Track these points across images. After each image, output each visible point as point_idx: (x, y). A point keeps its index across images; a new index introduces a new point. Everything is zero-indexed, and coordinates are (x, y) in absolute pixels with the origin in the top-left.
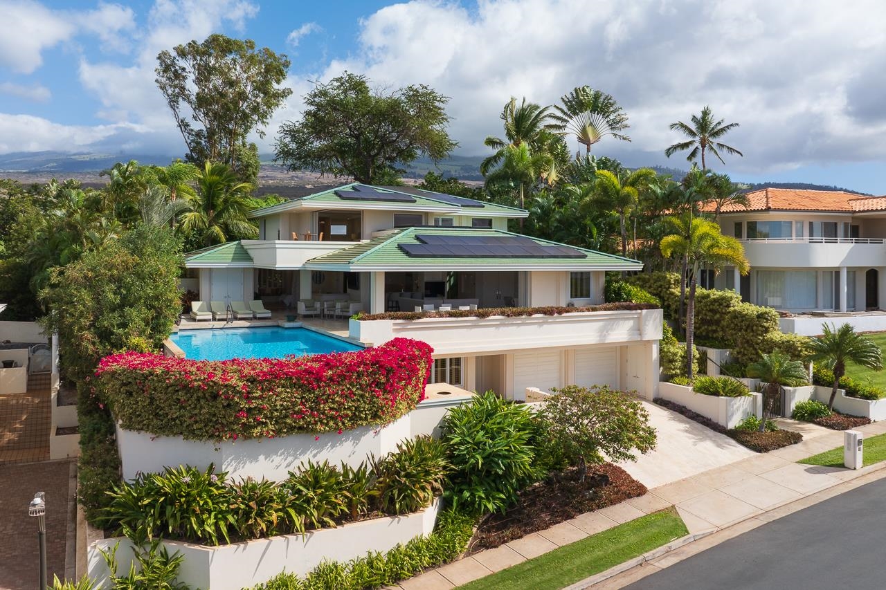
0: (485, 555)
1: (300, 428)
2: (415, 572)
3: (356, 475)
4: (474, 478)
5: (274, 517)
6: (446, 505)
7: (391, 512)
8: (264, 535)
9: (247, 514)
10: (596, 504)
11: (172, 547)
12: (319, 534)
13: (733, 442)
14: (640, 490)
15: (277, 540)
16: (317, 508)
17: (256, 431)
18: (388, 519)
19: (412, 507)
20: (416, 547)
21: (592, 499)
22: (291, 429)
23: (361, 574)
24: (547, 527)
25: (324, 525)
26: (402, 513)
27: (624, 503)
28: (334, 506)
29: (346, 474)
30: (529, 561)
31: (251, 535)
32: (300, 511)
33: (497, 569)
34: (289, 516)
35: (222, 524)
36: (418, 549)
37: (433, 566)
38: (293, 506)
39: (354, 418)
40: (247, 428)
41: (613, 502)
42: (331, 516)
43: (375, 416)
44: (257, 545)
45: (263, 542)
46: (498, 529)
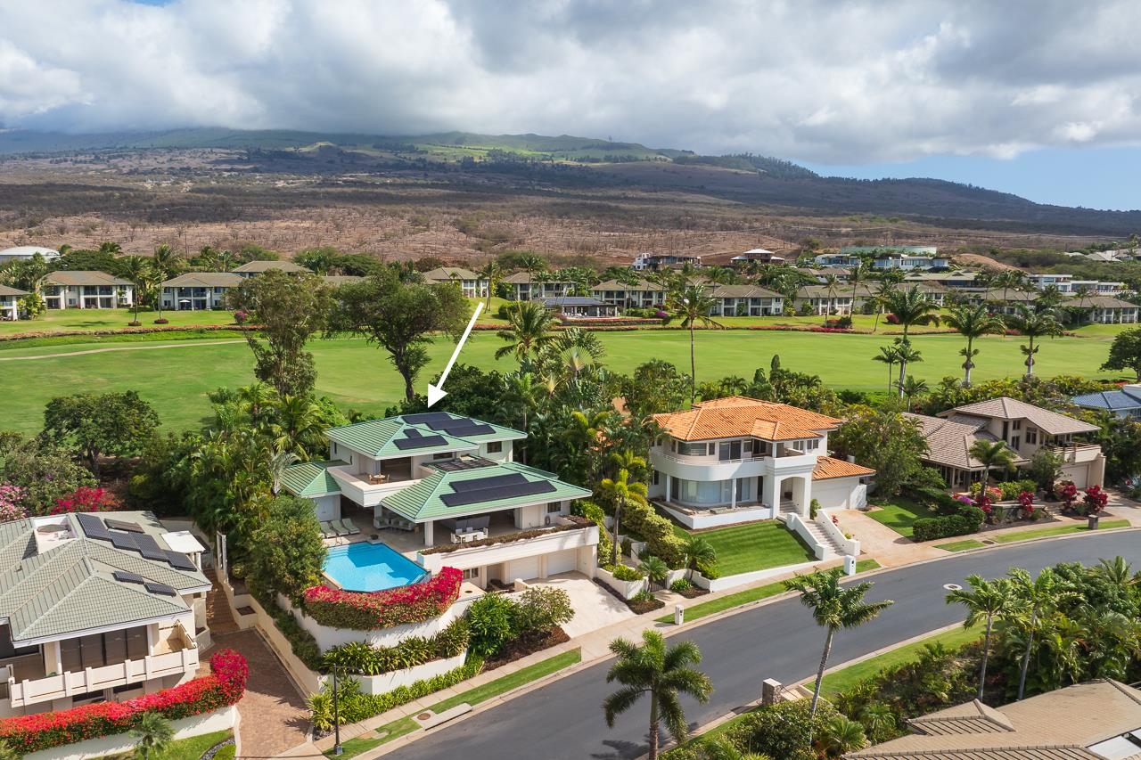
0: (488, 673)
1: (405, 622)
2: (457, 682)
3: (430, 641)
4: (483, 639)
5: (397, 663)
6: (470, 651)
7: (446, 657)
8: (393, 670)
9: (386, 662)
10: (543, 647)
11: (354, 677)
12: (416, 668)
13: (627, 608)
14: (567, 639)
15: (398, 672)
16: (414, 657)
17: (386, 626)
18: (444, 660)
19: (454, 654)
20: (457, 671)
21: (541, 645)
22: (400, 623)
23: (434, 684)
24: (518, 659)
25: (417, 664)
26: (451, 657)
27: (557, 646)
28: (421, 656)
29: (425, 642)
30: (507, 676)
31: (388, 670)
32: (408, 659)
33: (493, 679)
34: (403, 661)
35: (376, 667)
36: (458, 672)
37: (465, 679)
38: (404, 657)
39: (427, 616)
40: (382, 625)
41: (551, 646)
42: (419, 660)
43: (436, 613)
44: (390, 674)
45: (392, 673)
46: (494, 661)
